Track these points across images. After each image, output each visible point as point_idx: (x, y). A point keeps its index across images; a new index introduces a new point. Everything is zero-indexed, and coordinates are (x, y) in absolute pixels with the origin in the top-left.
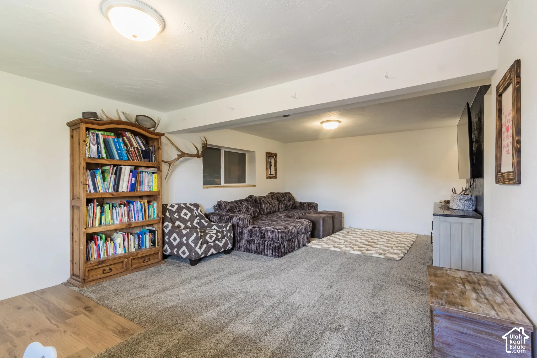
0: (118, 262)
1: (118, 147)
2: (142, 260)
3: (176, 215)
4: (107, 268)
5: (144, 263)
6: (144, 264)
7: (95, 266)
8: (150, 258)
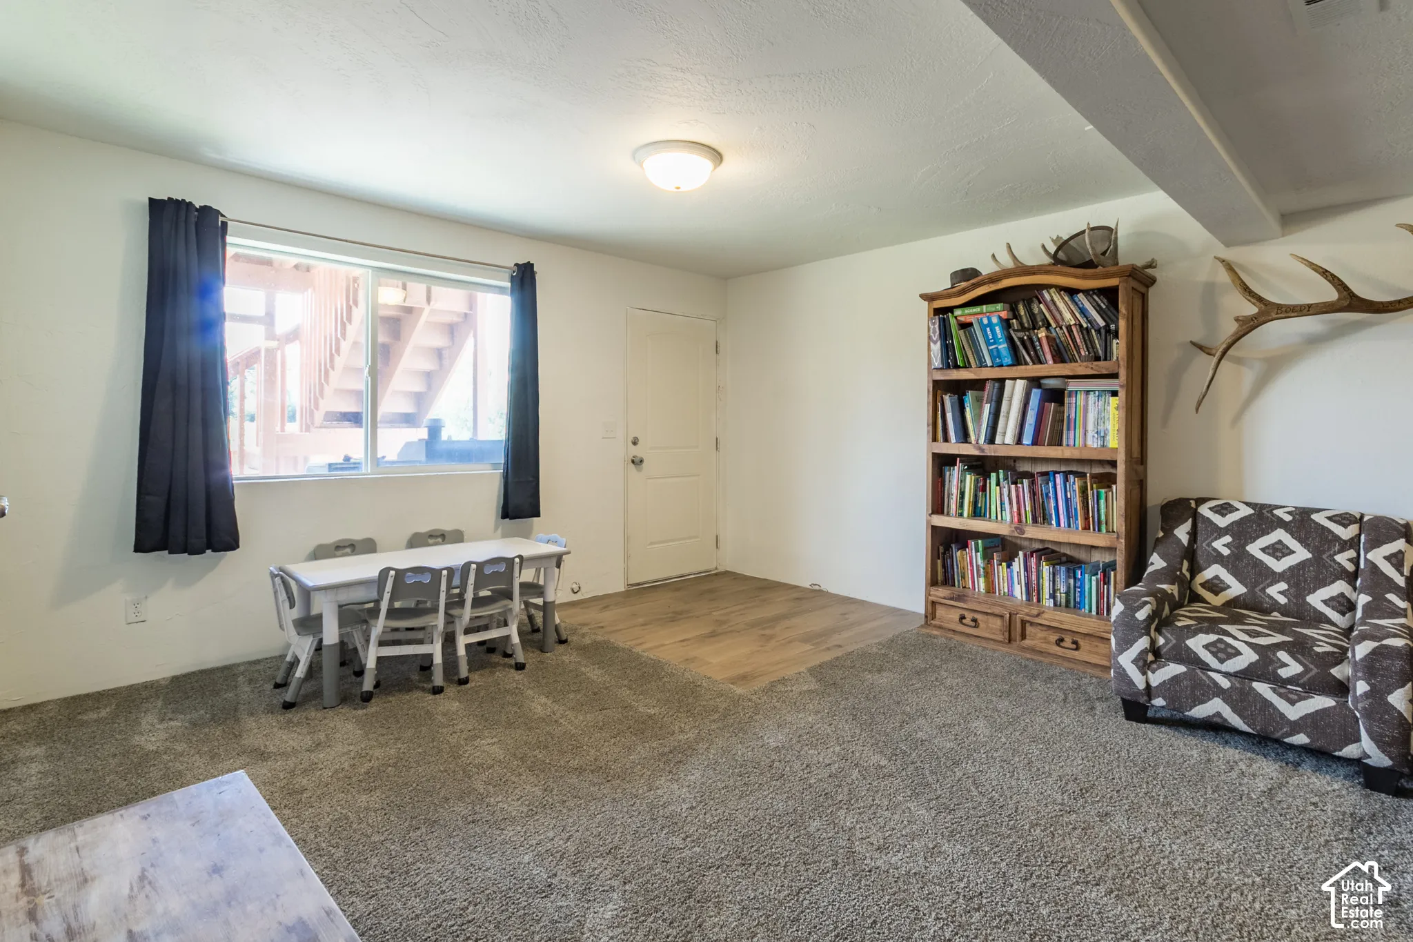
0: (989, 611)
1: (991, 337)
2: (1054, 637)
3: (1221, 545)
4: (969, 616)
5: (1058, 648)
6: (1055, 649)
7: (945, 598)
8: (1081, 642)
